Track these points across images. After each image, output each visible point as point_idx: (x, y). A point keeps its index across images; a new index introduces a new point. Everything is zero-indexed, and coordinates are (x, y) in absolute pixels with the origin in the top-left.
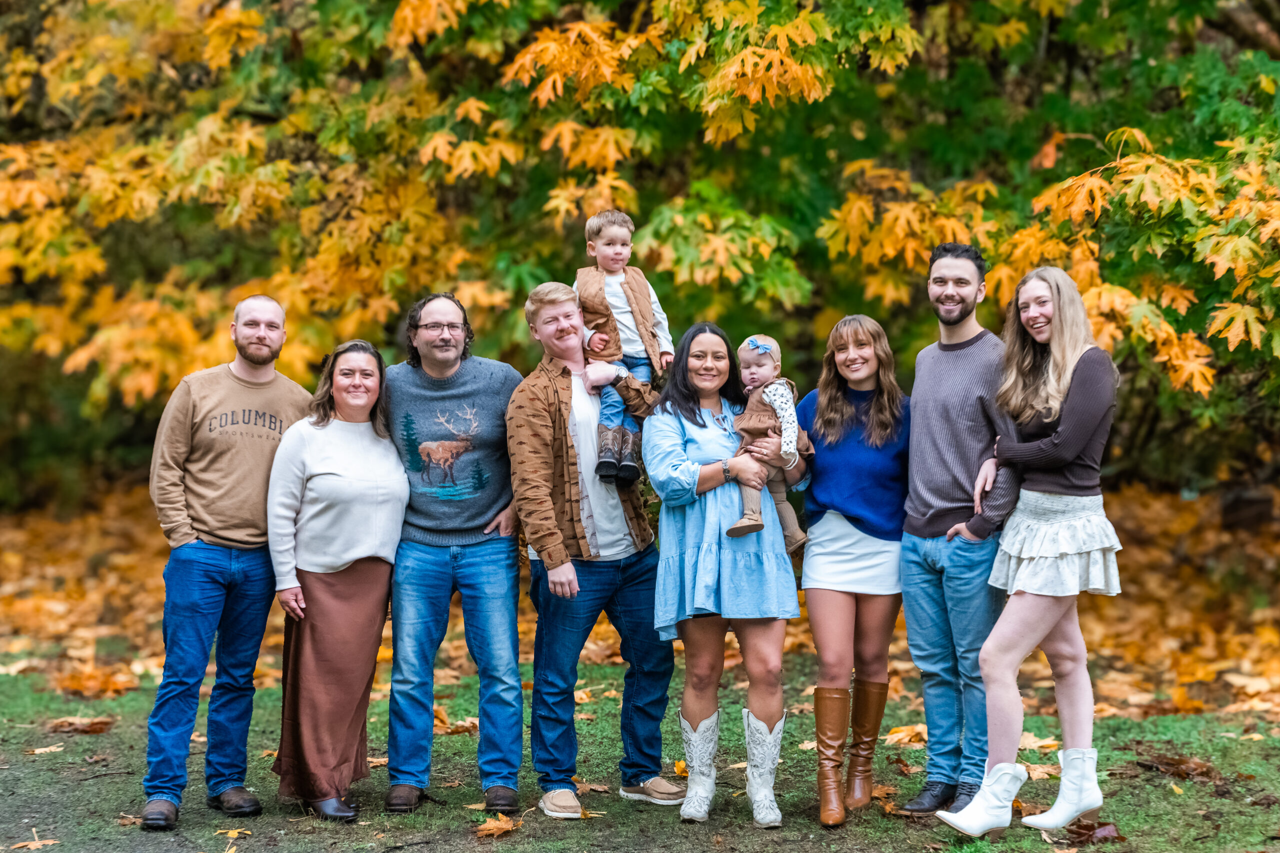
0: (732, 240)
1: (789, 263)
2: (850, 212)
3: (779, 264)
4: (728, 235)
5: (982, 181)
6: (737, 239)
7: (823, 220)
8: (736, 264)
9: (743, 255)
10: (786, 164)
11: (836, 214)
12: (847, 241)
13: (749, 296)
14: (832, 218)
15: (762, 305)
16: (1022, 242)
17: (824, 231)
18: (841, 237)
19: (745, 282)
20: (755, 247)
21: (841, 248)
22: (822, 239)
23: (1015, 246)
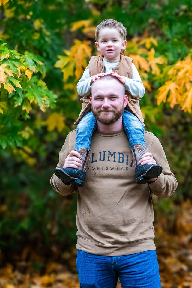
0: (9, 67)
1: (42, 83)
2: (76, 52)
3: (36, 83)
4: (5, 65)
5: (149, 37)
6: (11, 66)
7: (60, 57)
8: (11, 82)
9: (15, 77)
10: (37, 24)
11: (68, 53)
12: (75, 69)
13: (18, 103)
14: (65, 55)
15: (27, 109)
16: (183, 68)
17: (60, 63)
18: (71, 67)
19: (16, 93)
20: (23, 72)
21: (71, 74)
22: (59, 69)
23: (179, 70)
